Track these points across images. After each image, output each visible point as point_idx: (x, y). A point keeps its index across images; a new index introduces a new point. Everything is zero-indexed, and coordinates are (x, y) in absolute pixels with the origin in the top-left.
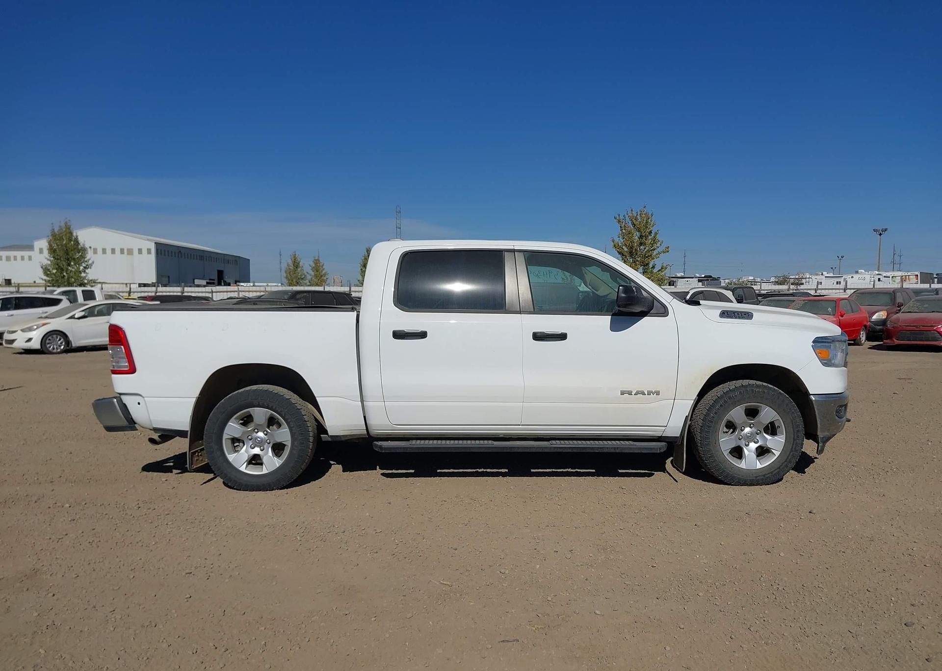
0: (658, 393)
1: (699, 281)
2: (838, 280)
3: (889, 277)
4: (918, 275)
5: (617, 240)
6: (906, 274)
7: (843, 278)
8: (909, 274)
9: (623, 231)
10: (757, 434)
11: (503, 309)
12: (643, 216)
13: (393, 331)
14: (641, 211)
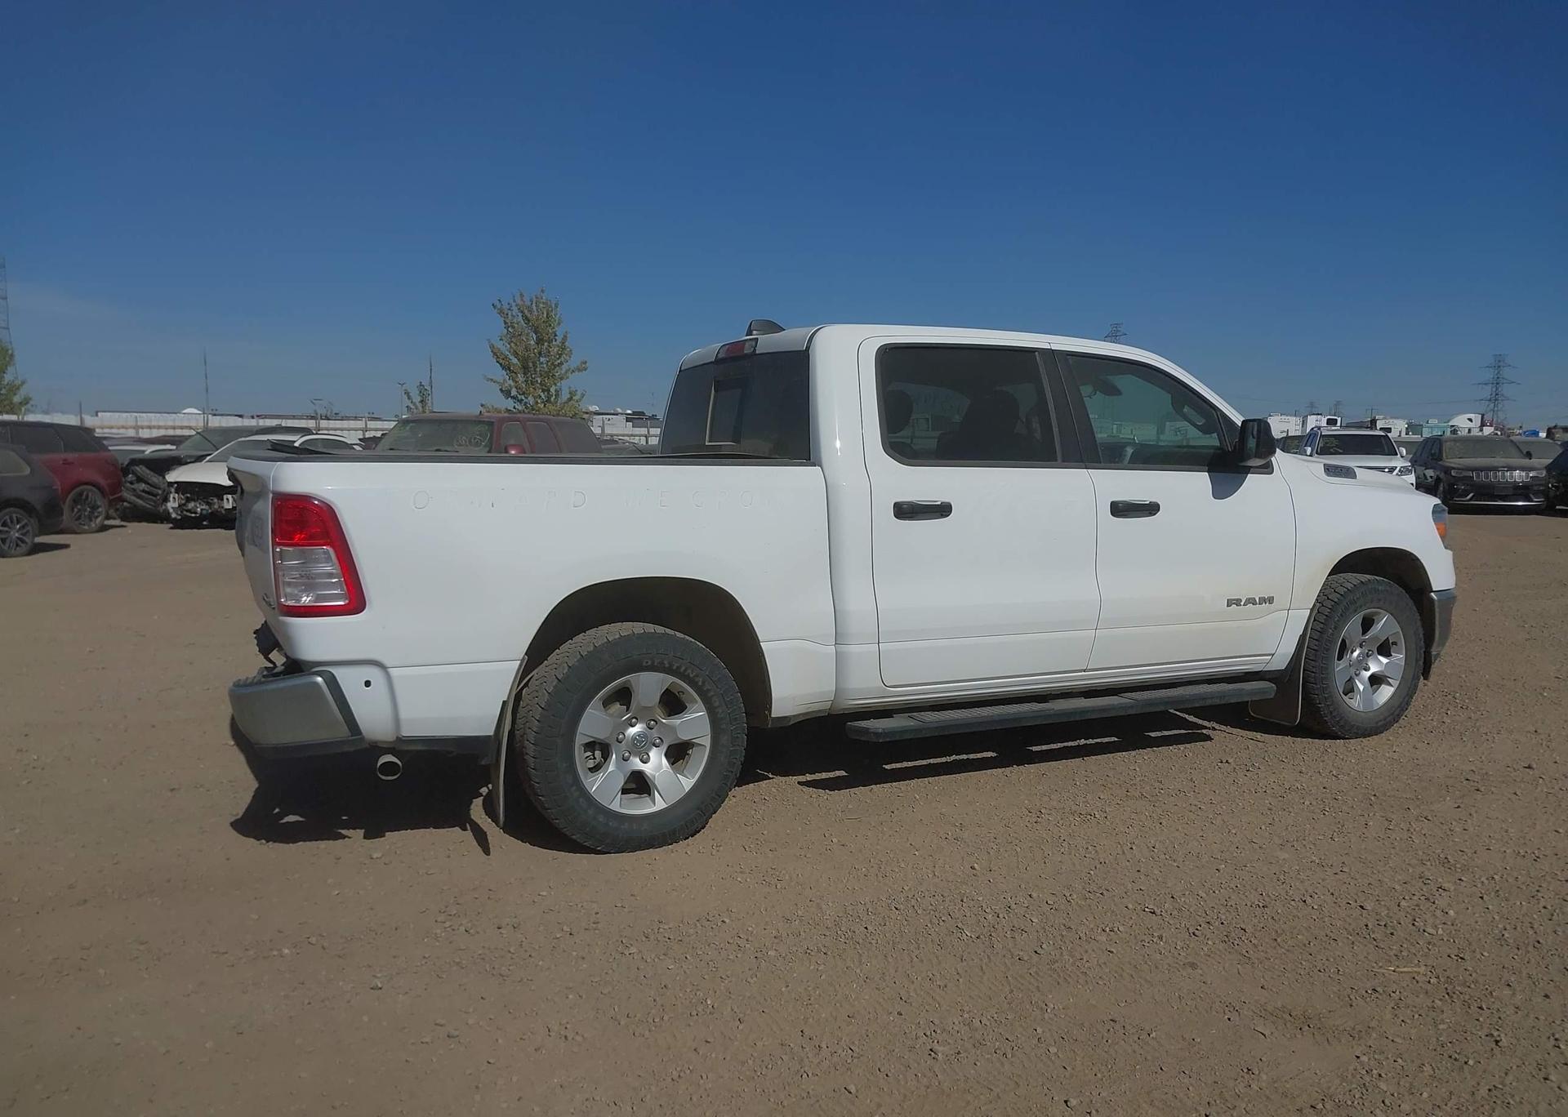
0: (1270, 600)
1: (628, 420)
5: (503, 347)
9: (510, 329)
10: (1368, 657)
11: (1056, 460)
12: (541, 305)
13: (895, 504)
14: (537, 298)
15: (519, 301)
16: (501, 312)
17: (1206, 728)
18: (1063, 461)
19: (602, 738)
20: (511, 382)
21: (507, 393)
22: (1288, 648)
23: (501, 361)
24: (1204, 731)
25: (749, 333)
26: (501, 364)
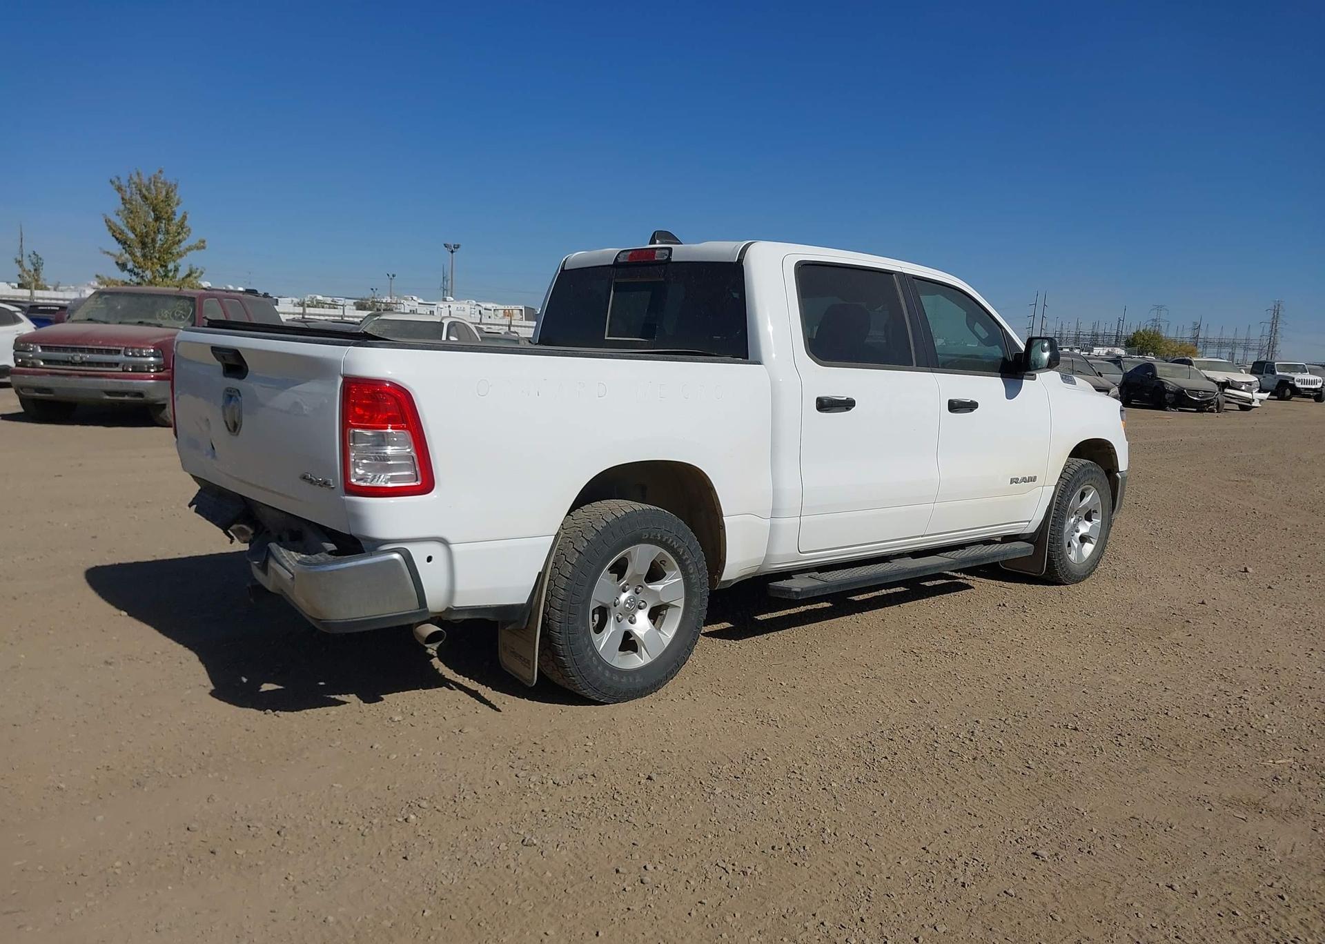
0: (1033, 479)
2: (431, 308)
3: (491, 310)
4: (522, 310)
6: (509, 308)
7: (436, 306)
8: (513, 307)
9: (127, 206)
10: (1079, 521)
11: (912, 365)
12: (159, 185)
13: (818, 398)
14: (155, 178)
15: (135, 179)
16: (119, 189)
17: (959, 578)
18: (917, 366)
19: (606, 603)
20: (127, 255)
21: (123, 266)
22: (1039, 516)
23: (118, 236)
24: (961, 581)
25: (653, 241)
26: (117, 239)
